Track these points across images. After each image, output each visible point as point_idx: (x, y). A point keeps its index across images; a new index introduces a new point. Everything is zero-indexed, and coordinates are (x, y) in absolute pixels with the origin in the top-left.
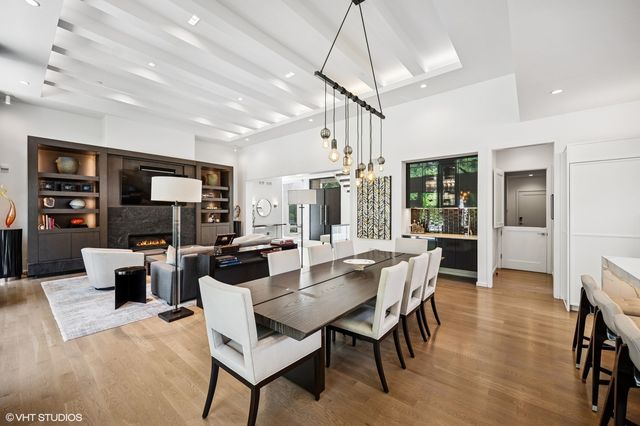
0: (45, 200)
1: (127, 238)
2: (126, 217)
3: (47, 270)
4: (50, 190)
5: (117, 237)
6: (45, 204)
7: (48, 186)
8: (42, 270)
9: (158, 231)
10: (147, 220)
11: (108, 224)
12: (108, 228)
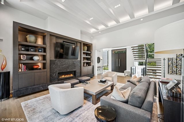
0: (21, 56)
1: (57, 74)
2: (57, 64)
3: (23, 93)
4: (24, 51)
5: (54, 73)
6: (22, 58)
7: (23, 49)
8: (21, 94)
9: (68, 70)
10: (64, 66)
11: (50, 68)
12: (50, 70)
